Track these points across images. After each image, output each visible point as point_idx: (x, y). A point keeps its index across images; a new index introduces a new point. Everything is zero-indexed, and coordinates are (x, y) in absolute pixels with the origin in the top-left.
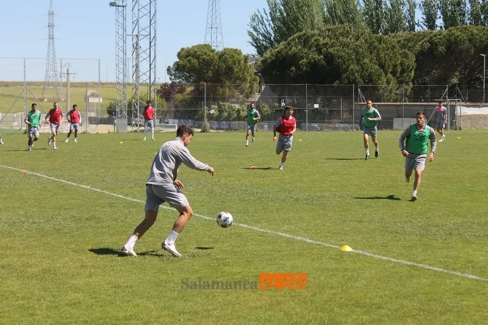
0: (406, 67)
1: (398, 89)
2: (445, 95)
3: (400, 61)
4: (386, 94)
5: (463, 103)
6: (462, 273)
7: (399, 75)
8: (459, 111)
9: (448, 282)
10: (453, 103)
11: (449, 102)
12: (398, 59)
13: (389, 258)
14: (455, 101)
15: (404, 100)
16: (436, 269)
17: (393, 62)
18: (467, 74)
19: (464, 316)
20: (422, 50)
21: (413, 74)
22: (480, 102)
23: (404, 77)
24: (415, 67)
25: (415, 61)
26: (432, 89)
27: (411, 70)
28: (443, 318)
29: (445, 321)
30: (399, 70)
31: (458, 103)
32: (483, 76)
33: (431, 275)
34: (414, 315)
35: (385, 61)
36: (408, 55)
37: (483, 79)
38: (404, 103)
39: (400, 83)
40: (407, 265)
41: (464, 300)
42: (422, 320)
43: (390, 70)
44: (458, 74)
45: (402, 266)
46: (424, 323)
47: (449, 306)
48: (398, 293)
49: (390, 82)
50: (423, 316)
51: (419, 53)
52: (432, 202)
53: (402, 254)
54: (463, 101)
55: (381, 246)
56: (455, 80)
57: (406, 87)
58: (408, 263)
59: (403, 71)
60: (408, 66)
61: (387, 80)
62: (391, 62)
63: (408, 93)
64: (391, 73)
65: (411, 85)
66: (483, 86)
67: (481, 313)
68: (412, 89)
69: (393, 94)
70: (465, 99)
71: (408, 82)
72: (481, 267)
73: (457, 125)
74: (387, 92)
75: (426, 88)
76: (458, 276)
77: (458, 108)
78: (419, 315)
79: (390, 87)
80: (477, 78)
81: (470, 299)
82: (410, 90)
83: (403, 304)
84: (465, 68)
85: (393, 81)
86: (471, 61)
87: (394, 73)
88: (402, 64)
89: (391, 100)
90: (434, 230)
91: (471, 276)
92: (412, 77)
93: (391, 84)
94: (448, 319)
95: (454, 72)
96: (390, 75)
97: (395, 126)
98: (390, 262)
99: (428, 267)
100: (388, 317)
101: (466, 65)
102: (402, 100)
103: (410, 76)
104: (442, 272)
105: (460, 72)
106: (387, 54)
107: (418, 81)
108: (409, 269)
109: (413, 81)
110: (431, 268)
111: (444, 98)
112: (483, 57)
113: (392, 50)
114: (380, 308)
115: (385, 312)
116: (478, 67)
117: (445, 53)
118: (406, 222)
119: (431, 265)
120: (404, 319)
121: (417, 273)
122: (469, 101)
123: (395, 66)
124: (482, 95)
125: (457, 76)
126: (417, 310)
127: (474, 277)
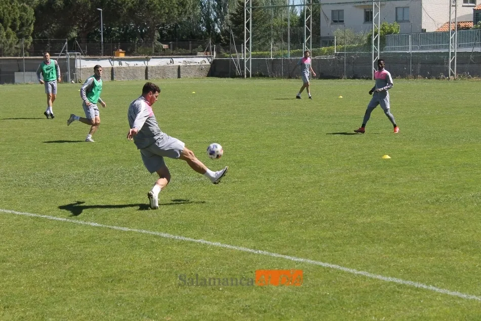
0: (25, 21)
1: (18, 43)
2: (65, 49)
3: (19, 15)
4: (6, 49)
5: (83, 57)
6: (85, 221)
7: (18, 29)
8: (79, 65)
9: (71, 230)
10: (73, 57)
11: (69, 56)
12: (17, 13)
13: (13, 211)
14: (75, 55)
15: (24, 54)
16: (60, 219)
17: (11, 16)
18: (86, 28)
19: (88, 263)
20: (40, 4)
21: (32, 28)
22: (99, 55)
23: (24, 31)
24: (34, 21)
25: (34, 15)
26: (52, 43)
27: (30, 24)
28: (67, 266)
29: (69, 269)
30: (19, 24)
31: (78, 57)
32: (101, 30)
33: (55, 225)
34: (38, 266)
35: (4, 15)
36: (27, 9)
37: (101, 32)
38: (25, 57)
39: (20, 37)
40: (31, 217)
41: (87, 248)
42: (47, 270)
43: (10, 24)
44: (76, 28)
45: (26, 219)
46: (48, 272)
47: (73, 254)
48: (22, 245)
49: (9, 36)
50: (48, 266)
51: (37, 7)
52: (54, 153)
53: (26, 207)
54: (82, 54)
55: (5, 200)
56: (74, 34)
57: (27, 41)
58: (33, 215)
59: (22, 25)
60: (27, 20)
61: (7, 34)
62: (10, 16)
63: (28, 47)
64: (11, 27)
65: (31, 39)
66: (101, 40)
67: (103, 259)
68: (32, 43)
69: (13, 48)
70: (84, 52)
71: (28, 36)
72: (103, 215)
73: (77, 77)
74: (7, 46)
75: (46, 42)
76: (81, 225)
77: (78, 61)
78: (44, 266)
79: (10, 42)
80: (95, 31)
81: (92, 246)
82: (30, 44)
83: (27, 255)
84: (83, 22)
85: (13, 36)
86: (88, 16)
87: (13, 27)
88: (21, 18)
89: (12, 54)
90: (56, 181)
91: (93, 224)
92: (32, 31)
93: (11, 38)
94: (72, 267)
95: (73, 26)
96: (9, 30)
97: (16, 80)
98: (14, 215)
99: (52, 218)
100: (13, 270)
101: (83, 20)
102: (23, 54)
103: (30, 30)
104: (65, 222)
105: (79, 25)
106: (5, 8)
107: (37, 35)
108: (32, 220)
109: (33, 35)
110: (54, 218)
111: (64, 52)
112: (100, 11)
113: (11, 4)
114: (4, 261)
115: (9, 265)
116: (96, 21)
117: (64, 7)
118: (29, 175)
119: (54, 216)
120: (29, 271)
121: (41, 223)
122: (89, 54)
123: (15, 20)
124: (101, 49)
125: (75, 30)
126: (41, 260)
127: (97, 224)
